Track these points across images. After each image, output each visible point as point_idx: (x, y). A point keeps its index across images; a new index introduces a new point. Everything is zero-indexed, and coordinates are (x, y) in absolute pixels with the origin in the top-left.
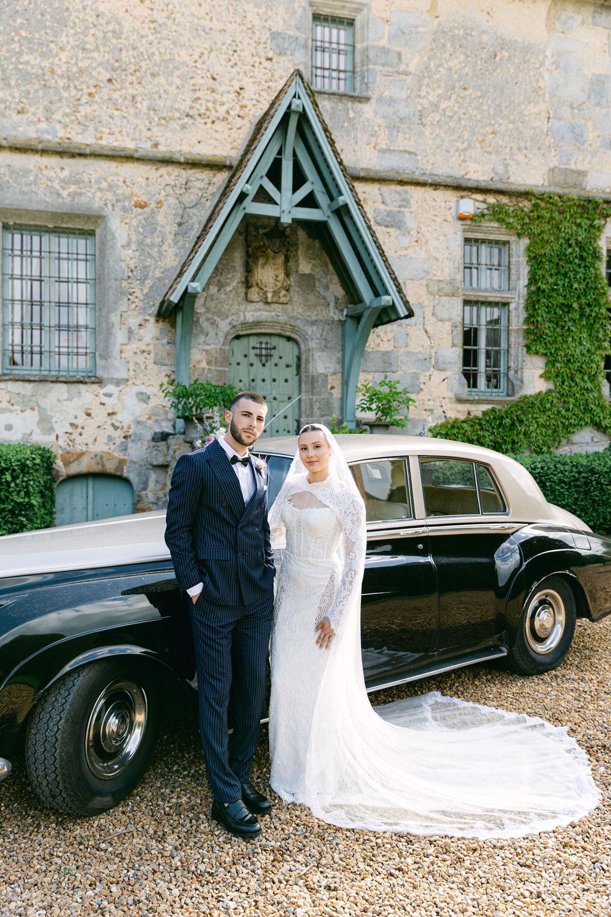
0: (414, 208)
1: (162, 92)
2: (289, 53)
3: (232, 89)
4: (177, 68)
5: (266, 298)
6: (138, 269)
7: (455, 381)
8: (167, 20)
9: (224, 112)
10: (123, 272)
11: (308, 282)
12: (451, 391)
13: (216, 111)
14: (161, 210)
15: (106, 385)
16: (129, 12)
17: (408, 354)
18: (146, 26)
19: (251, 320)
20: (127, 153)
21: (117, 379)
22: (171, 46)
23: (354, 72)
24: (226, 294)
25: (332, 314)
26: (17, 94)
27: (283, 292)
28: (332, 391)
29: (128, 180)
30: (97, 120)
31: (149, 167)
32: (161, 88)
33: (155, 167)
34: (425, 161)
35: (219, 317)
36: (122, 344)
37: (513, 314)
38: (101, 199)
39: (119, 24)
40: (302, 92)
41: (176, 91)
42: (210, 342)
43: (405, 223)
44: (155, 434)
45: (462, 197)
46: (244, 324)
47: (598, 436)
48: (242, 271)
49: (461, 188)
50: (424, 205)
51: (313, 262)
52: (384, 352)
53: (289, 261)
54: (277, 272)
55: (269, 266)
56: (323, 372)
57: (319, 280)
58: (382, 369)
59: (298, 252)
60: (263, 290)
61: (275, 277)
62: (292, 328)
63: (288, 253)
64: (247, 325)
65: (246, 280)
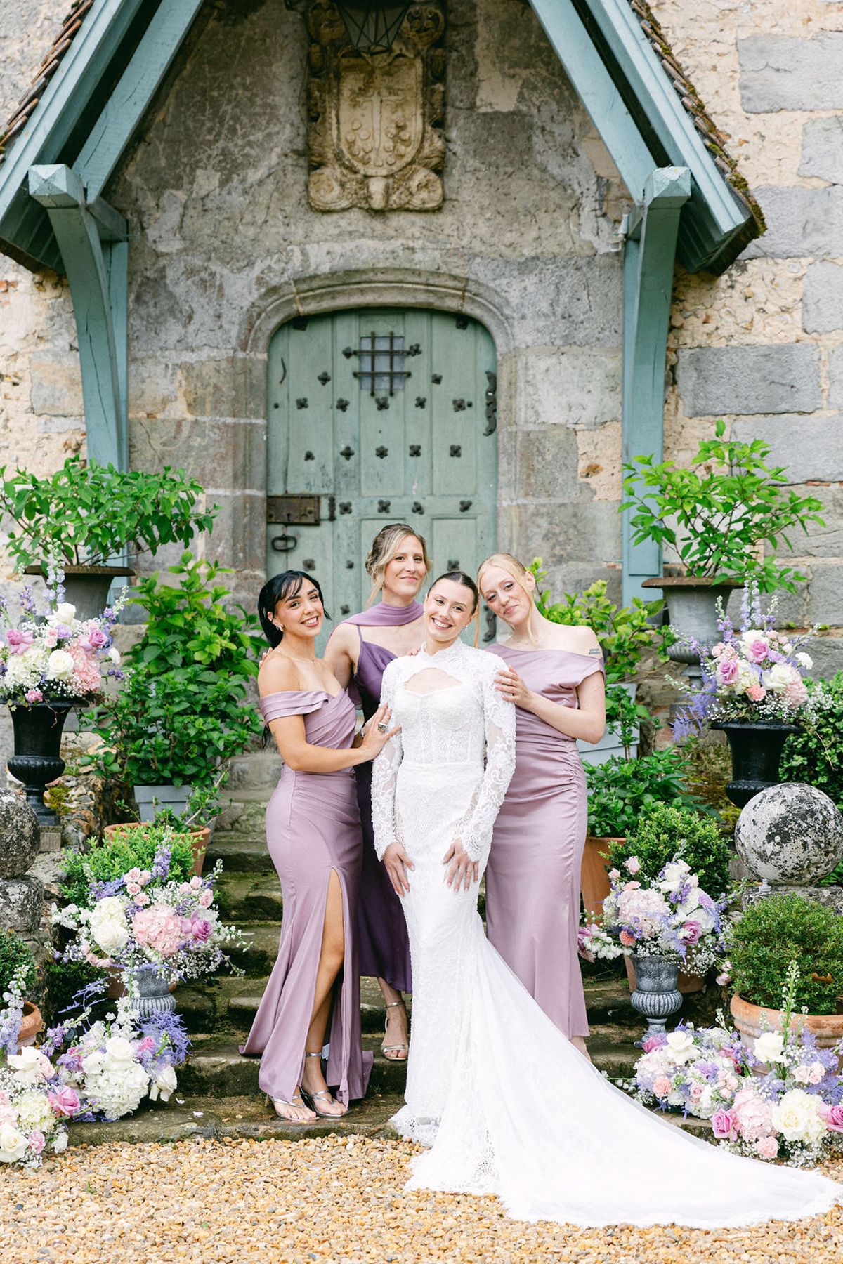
5: (368, 197)
11: (508, 137)
19: (325, 268)
24: (245, 192)
25: (587, 235)
27: (422, 175)
28: (593, 481)
35: (225, 263)
42: (196, 342)
46: (307, 282)
48: (297, 120)
51: (525, 73)
52: (769, 347)
53: (441, 77)
54: (400, 113)
55: (376, 99)
56: (561, 420)
57: (543, 129)
58: (760, 405)
59: (473, 47)
60: (356, 172)
61: (393, 131)
62: (460, 285)
63: (439, 52)
64: (315, 284)
65: (307, 144)
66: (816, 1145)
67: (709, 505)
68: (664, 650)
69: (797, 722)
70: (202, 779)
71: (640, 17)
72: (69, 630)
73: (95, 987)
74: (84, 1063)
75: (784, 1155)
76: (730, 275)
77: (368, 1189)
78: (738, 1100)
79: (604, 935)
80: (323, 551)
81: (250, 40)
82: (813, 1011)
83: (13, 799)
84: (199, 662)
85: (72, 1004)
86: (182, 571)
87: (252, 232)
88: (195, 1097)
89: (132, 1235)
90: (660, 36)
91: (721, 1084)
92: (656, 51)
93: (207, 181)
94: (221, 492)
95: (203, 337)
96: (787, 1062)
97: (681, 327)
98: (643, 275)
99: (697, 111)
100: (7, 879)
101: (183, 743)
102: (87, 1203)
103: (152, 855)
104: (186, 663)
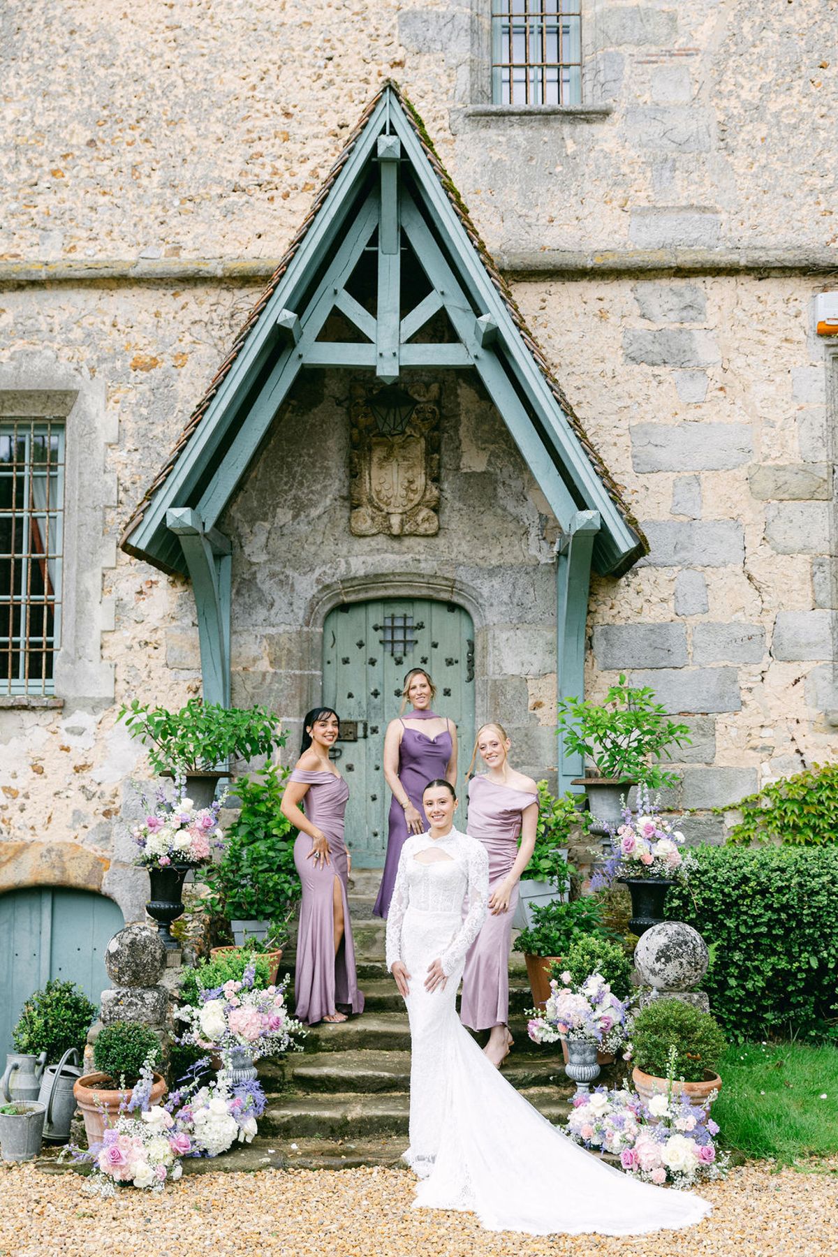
0: (713, 321)
1: (188, 151)
2: (439, 47)
3: (324, 131)
4: (217, 105)
5: (390, 527)
6: (137, 485)
7: (825, 683)
8: (198, 21)
9: (306, 174)
10: (109, 493)
11: (481, 488)
12: (816, 705)
13: (293, 175)
14: (183, 371)
15: (73, 712)
16: (131, 17)
17: (709, 627)
18: (159, 37)
19: (361, 573)
20: (116, 271)
21: (92, 699)
22: (207, 66)
23: (580, 64)
24: (309, 523)
25: (533, 552)
27: (424, 513)
28: (538, 712)
29: (119, 320)
30: (67, 216)
31: (161, 292)
32: (186, 144)
33: (172, 292)
34: (734, 224)
35: (295, 569)
36: (103, 632)
38: (70, 359)
39: (111, 41)
40: (398, 121)
41: (214, 147)
42: (277, 621)
43: (694, 352)
45: (825, 288)
46: (349, 582)
48: (343, 477)
49: (820, 271)
50: (738, 312)
51: (492, 447)
52: (653, 625)
53: (437, 450)
54: (410, 472)
55: (395, 464)
56: (516, 673)
57: (504, 483)
58: (649, 663)
59: (458, 430)
60: (381, 511)
61: (406, 484)
62: (450, 584)
63: (436, 433)
64: (355, 583)
65: (350, 492)
66: (692, 1174)
67: (615, 731)
68: (586, 827)
69: (675, 878)
70: (277, 916)
71: (566, 414)
72: (188, 817)
73: (203, 1062)
74: (193, 1117)
75: (670, 1180)
76: (627, 578)
77: (387, 1207)
78: (639, 1142)
79: (547, 1026)
80: (360, 758)
81: (313, 425)
82: (688, 1079)
83: (149, 934)
84: (276, 836)
85: (186, 1074)
86: (265, 773)
87: (313, 549)
88: (269, 1139)
89: (224, 1242)
90: (579, 427)
91: (627, 1131)
92: (577, 436)
93: (284, 516)
94: (292, 719)
95: (280, 618)
96: (670, 1115)
97: (596, 612)
98: (570, 579)
99: (604, 474)
100: (144, 988)
101: (264, 891)
102: (195, 1217)
103: (242, 971)
104: (268, 835)
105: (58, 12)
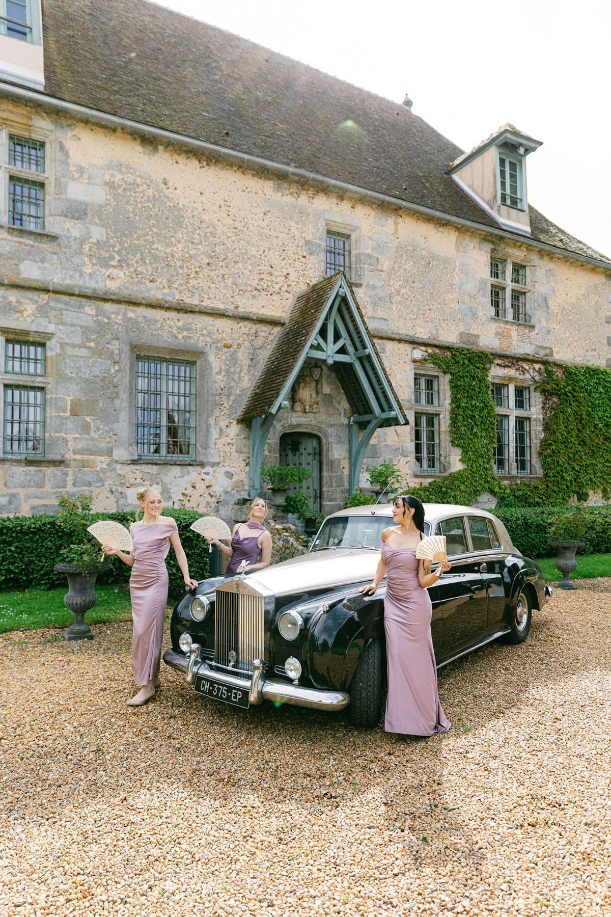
0: (388, 355)
1: (240, 273)
2: (316, 254)
3: (283, 275)
4: (250, 259)
5: (305, 409)
6: (226, 388)
7: (413, 463)
8: (243, 228)
9: (278, 288)
10: (217, 390)
11: (329, 399)
12: (411, 470)
13: (273, 288)
14: (240, 350)
15: (206, 467)
17: (386, 446)
18: (231, 230)
19: (295, 423)
20: (221, 312)
21: (212, 462)
22: (246, 244)
23: (350, 268)
25: (342, 420)
26: (150, 269)
27: (315, 406)
28: (344, 470)
29: (219, 329)
30: (200, 289)
31: (234, 322)
32: (240, 270)
33: (237, 322)
34: (393, 325)
35: (276, 421)
36: (216, 439)
37: (442, 421)
38: (203, 341)
39: (214, 228)
40: (344, 284)
41: (249, 273)
42: (270, 438)
44: (239, 500)
45: (414, 348)
46: (290, 426)
47: (492, 498)
49: (414, 343)
50: (394, 352)
51: (331, 386)
52: (373, 445)
54: (311, 392)
55: (307, 389)
56: (338, 458)
57: (335, 398)
58: (372, 456)
59: (322, 380)
60: (303, 404)
61: (310, 396)
62: (319, 429)
65: (293, 397)
87: (281, 415)
99: (398, 401)
105: (196, 213)
